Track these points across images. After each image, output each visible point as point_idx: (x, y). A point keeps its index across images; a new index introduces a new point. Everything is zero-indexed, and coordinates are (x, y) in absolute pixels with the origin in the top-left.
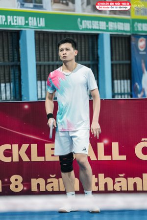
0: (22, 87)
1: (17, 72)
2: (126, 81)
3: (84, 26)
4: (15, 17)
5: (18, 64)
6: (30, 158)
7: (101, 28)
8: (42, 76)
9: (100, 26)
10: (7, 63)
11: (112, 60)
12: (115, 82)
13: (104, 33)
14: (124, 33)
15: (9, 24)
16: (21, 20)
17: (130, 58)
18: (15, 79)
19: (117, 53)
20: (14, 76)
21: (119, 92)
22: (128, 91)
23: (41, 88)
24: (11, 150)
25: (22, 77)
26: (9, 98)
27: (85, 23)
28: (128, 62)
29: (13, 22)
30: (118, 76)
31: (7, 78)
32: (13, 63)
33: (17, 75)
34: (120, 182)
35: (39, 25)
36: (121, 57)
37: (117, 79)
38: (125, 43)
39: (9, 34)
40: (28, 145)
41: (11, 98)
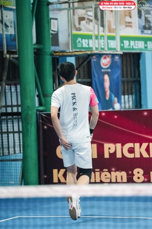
4: (136, 42)
10: (130, 79)
15: (131, 47)
16: (142, 44)
20: (136, 89)
24: (134, 148)
26: (131, 107)
29: (135, 46)
31: (130, 91)
32: (134, 79)
39: (132, 56)
40: (147, 144)
41: (133, 107)
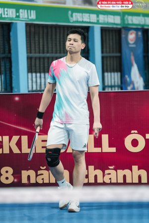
0: (13, 79)
1: (8, 64)
2: (116, 74)
3: (74, 19)
4: (6, 9)
5: (9, 56)
6: (20, 150)
7: (91, 21)
8: (33, 68)
9: (91, 18)
11: (102, 52)
12: (106, 74)
13: (95, 25)
14: (115, 26)
16: (12, 12)
17: (120, 50)
18: (6, 71)
19: (108, 46)
20: (5, 68)
21: (110, 84)
22: (118, 83)
23: (32, 80)
25: (13, 69)
27: (76, 16)
28: (118, 54)
29: (4, 14)
30: (109, 69)
32: (4, 55)
33: (8, 67)
34: (110, 174)
35: (30, 18)
36: (111, 50)
37: (107, 72)
38: (116, 36)
40: (18, 137)
41: (2, 90)
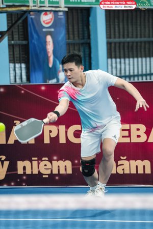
0: (93, 65)
1: (87, 50)
5: (88, 42)
32: (83, 41)
33: (87, 53)
